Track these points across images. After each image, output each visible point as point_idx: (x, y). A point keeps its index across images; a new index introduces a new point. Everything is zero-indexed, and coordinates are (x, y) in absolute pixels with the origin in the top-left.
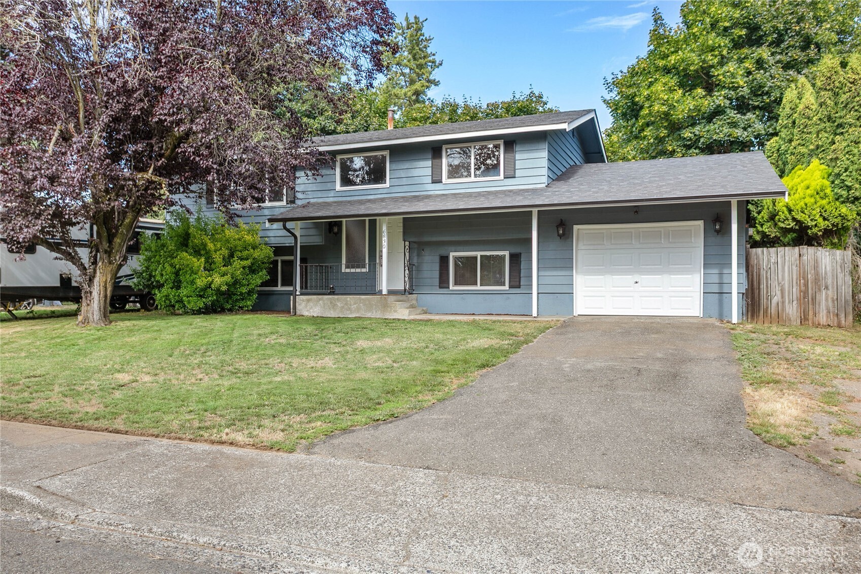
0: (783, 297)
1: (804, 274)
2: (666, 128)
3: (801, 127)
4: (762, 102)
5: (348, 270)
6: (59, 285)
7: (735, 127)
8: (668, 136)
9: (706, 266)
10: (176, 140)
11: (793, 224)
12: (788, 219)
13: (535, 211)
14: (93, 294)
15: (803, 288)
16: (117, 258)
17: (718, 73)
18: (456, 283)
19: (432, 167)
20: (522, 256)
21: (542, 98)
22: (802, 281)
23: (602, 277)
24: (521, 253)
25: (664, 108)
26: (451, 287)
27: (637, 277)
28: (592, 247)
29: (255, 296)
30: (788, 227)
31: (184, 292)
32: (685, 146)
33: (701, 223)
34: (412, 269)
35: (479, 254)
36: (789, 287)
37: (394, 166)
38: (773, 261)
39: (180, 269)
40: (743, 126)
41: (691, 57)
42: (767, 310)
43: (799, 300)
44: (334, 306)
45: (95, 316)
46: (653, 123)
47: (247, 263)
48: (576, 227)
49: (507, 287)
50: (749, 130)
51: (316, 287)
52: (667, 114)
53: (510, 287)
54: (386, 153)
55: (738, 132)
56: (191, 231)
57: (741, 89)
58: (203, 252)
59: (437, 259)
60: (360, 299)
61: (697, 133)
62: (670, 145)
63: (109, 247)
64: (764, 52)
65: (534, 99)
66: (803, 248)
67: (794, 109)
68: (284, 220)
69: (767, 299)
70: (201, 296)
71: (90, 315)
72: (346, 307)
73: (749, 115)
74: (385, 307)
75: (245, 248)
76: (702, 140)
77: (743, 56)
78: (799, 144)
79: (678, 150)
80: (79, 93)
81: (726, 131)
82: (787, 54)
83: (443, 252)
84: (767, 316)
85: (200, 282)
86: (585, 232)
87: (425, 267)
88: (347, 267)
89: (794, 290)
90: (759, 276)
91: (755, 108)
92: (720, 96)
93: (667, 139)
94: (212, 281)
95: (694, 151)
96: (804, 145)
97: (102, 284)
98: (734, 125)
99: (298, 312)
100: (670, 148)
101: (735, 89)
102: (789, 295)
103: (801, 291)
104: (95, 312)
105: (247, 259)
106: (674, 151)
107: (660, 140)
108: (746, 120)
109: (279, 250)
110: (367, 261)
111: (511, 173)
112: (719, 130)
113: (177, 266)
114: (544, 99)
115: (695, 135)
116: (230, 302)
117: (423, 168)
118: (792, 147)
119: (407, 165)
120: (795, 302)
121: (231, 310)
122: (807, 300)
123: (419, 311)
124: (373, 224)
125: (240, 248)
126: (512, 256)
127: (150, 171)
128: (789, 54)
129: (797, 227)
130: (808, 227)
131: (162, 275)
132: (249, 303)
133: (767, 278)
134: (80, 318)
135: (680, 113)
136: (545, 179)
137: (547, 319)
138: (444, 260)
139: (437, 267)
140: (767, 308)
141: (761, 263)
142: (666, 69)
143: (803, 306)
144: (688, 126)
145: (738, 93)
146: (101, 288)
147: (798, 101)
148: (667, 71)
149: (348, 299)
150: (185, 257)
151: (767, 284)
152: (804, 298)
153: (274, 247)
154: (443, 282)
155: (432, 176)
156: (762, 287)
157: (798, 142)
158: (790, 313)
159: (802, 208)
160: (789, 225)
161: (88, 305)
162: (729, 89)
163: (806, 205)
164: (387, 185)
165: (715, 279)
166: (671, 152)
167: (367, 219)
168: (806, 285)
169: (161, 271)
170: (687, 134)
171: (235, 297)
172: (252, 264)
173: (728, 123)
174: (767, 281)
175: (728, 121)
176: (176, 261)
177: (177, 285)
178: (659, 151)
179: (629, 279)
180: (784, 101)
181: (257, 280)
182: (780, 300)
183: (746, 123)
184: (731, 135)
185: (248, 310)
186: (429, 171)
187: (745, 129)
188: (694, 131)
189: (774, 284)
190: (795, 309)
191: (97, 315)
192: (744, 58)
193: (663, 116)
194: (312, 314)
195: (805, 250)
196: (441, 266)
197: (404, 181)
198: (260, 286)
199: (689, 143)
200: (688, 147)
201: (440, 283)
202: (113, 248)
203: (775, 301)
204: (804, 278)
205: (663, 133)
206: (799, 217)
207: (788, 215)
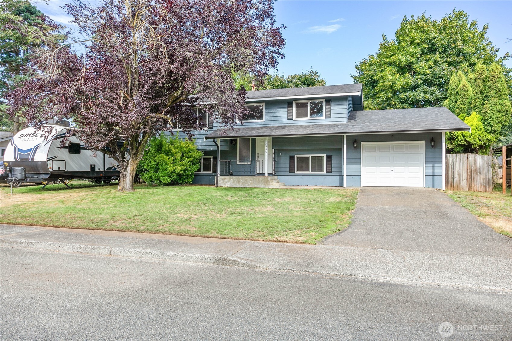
0: (459, 178)
1: (469, 167)
2: (391, 93)
3: (462, 95)
4: (438, 82)
5: (240, 163)
6: (90, 170)
7: (426, 93)
8: (392, 97)
9: (427, 162)
10: (175, 98)
11: (465, 143)
12: (462, 140)
13: (345, 135)
14: (127, 175)
15: (469, 173)
16: (140, 157)
17: (416, 67)
18: (298, 170)
19: (288, 112)
20: (333, 157)
21: (317, 73)
22: (469, 170)
23: (375, 168)
24: (332, 156)
25: (390, 83)
26: (296, 172)
27: (392, 168)
28: (370, 153)
29: (193, 176)
30: (463, 144)
31: (161, 174)
32: (401, 102)
33: (424, 142)
34: (276, 163)
35: (310, 156)
36: (462, 173)
37: (267, 111)
38: (454, 160)
39: (159, 163)
40: (430, 93)
41: (401, 58)
42: (452, 184)
43: (467, 179)
44: (239, 182)
45: (128, 187)
46: (384, 90)
47: (191, 159)
48: (362, 143)
49: (325, 172)
50: (434, 95)
51: (226, 172)
52: (391, 86)
53: (327, 172)
54: (263, 104)
55: (428, 96)
56: (164, 143)
57: (428, 75)
58: (170, 154)
59: (288, 158)
60: (254, 178)
61: (408, 96)
62: (394, 101)
63: (136, 151)
64: (437, 56)
65: (313, 74)
66: (469, 154)
67: (457, 86)
68: (214, 138)
69: (452, 179)
70: (169, 177)
71: (125, 186)
72: (245, 182)
73: (433, 88)
74: (267, 182)
75: (190, 152)
76: (410, 100)
77: (428, 59)
78: (461, 104)
79: (398, 104)
80: (130, 74)
81: (422, 95)
82: (450, 58)
83: (292, 155)
84: (452, 187)
85: (171, 169)
86: (366, 145)
87: (282, 162)
88: (240, 162)
89: (465, 174)
90: (448, 167)
91: (435, 85)
92: (418, 78)
93: (392, 98)
94: (176, 169)
95: (406, 105)
96: (463, 104)
97: (131, 170)
98: (426, 92)
99: (219, 185)
100: (393, 103)
101: (425, 75)
102: (462, 177)
103: (468, 175)
104: (128, 185)
105: (191, 157)
106: (395, 104)
107: (388, 99)
108: (432, 90)
109: (206, 153)
110: (251, 159)
111: (329, 116)
112: (419, 95)
113: (157, 161)
114: (318, 74)
115: (407, 97)
116: (182, 179)
117: (282, 113)
118: (456, 105)
119: (273, 111)
120: (465, 180)
121: (181, 184)
122: (471, 180)
123: (282, 184)
124: (254, 141)
125: (187, 152)
126: (327, 157)
127: (163, 114)
128: (451, 58)
129: (467, 144)
130: (472, 144)
131: (148, 165)
132: (191, 180)
133: (452, 168)
134: (119, 188)
135: (398, 86)
136: (346, 119)
137: (352, 188)
138: (292, 158)
139: (288, 162)
140: (452, 183)
141: (449, 161)
142: (389, 63)
143: (469, 182)
144: (403, 92)
145: (427, 78)
146: (131, 172)
147: (459, 82)
148: (390, 64)
149: (247, 178)
150: (163, 156)
151: (452, 171)
152: (470, 178)
153: (204, 151)
154: (292, 170)
155: (288, 116)
156: (449, 173)
157: (460, 103)
158: (463, 185)
159: (469, 135)
160: (463, 143)
161: (124, 181)
162: (423, 75)
163: (471, 134)
164: (264, 120)
165: (431, 169)
166: (394, 105)
167: (251, 138)
168: (471, 172)
169: (148, 163)
170: (402, 96)
171: (184, 177)
172: (193, 160)
173: (423, 92)
174: (452, 170)
175: (423, 91)
176: (156, 158)
177: (157, 170)
178: (387, 105)
179: (388, 169)
180: (451, 82)
181: (196, 168)
182: (458, 179)
183: (432, 91)
184: (425, 97)
185: (189, 184)
186: (286, 114)
187: (431, 95)
188: (406, 94)
189: (455, 171)
190: (465, 183)
191: (129, 186)
192: (429, 60)
193: (389, 87)
194: (227, 186)
195: (470, 155)
196: (290, 162)
197: (272, 119)
198: (197, 171)
199: (403, 100)
200: (403, 103)
201: (290, 170)
202: (138, 152)
203: (456, 179)
204: (469, 169)
205: (390, 95)
206: (468, 139)
207: (463, 139)
